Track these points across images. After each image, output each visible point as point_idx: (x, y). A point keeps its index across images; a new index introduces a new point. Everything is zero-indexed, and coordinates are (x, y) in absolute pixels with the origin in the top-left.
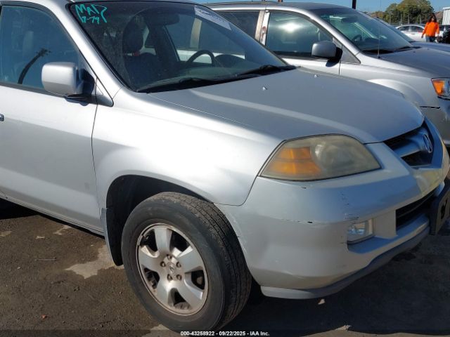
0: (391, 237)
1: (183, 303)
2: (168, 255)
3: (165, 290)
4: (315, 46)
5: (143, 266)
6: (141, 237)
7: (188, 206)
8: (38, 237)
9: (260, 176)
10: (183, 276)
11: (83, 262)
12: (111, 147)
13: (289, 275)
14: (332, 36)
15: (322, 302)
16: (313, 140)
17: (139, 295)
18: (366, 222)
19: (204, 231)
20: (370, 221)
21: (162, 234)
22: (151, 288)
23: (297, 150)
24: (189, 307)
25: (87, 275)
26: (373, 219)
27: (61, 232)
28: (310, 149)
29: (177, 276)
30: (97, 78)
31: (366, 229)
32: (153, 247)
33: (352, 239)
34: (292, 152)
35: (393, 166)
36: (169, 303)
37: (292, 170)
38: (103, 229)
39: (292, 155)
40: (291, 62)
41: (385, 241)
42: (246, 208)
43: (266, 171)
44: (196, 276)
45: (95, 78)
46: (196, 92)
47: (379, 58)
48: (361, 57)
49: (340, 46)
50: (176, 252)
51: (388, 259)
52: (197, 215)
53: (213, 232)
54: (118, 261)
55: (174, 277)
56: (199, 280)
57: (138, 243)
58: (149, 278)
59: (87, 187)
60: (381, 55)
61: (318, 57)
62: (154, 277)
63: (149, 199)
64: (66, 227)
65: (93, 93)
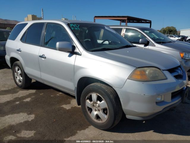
0: (169, 102)
1: (100, 119)
2: (95, 103)
3: (94, 114)
4: (140, 40)
5: (87, 106)
6: (87, 97)
7: (103, 88)
8: (52, 96)
9: (128, 79)
10: (100, 110)
11: (66, 104)
12: (80, 68)
13: (136, 112)
14: (146, 37)
15: (144, 122)
16: (146, 68)
17: (85, 115)
18: (162, 96)
19: (108, 96)
20: (163, 96)
21: (94, 96)
22: (89, 113)
23: (140, 71)
24: (101, 120)
25: (67, 109)
26: (164, 95)
27: (59, 95)
28: (145, 71)
29: (98, 110)
30: (77, 47)
31: (162, 98)
32: (91, 100)
33: (157, 101)
34: (139, 72)
35: (171, 78)
36: (95, 118)
37: (139, 78)
38: (75, 94)
39: (139, 73)
40: (134, 45)
41: (167, 103)
42: (123, 89)
43: (130, 78)
44: (105, 111)
45: (76, 47)
46: (107, 52)
47: (162, 45)
48: (156, 44)
49: (149, 41)
50: (98, 102)
51: (168, 109)
52: (106, 90)
53: (111, 96)
54: (79, 104)
55: (97, 110)
56: (105, 112)
57: (86, 99)
58: (89, 110)
59: (71, 80)
60: (162, 44)
61: (141, 43)
62: (91, 110)
63: (91, 85)
64: (61, 93)
65: (75, 51)
